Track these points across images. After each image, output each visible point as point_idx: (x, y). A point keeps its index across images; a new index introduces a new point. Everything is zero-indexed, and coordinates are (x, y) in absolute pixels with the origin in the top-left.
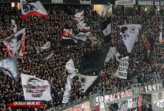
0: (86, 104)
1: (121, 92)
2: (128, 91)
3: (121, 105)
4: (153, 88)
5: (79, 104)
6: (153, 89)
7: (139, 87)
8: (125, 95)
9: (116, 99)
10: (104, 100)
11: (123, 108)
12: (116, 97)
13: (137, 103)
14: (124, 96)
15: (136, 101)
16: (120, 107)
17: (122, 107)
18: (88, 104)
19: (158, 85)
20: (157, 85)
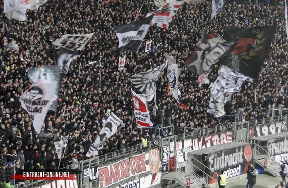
0: (153, 153)
1: (212, 136)
2: (226, 134)
3: (213, 159)
4: (271, 130)
5: (141, 152)
6: (270, 133)
7: (245, 127)
8: (220, 141)
9: (204, 147)
10: (183, 147)
11: (218, 164)
12: (204, 143)
13: (243, 155)
14: (219, 143)
15: (241, 153)
16: (211, 162)
17: (215, 162)
18: (156, 154)
19: (279, 125)
20: (277, 126)
